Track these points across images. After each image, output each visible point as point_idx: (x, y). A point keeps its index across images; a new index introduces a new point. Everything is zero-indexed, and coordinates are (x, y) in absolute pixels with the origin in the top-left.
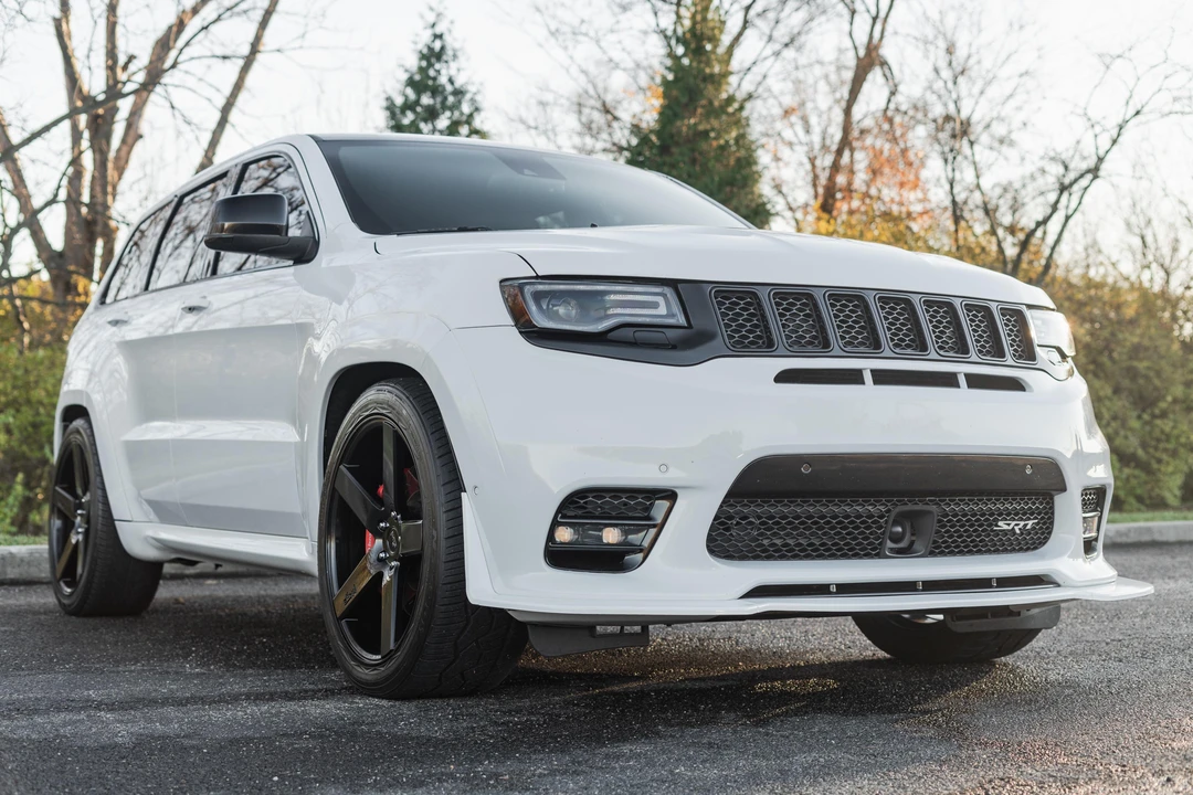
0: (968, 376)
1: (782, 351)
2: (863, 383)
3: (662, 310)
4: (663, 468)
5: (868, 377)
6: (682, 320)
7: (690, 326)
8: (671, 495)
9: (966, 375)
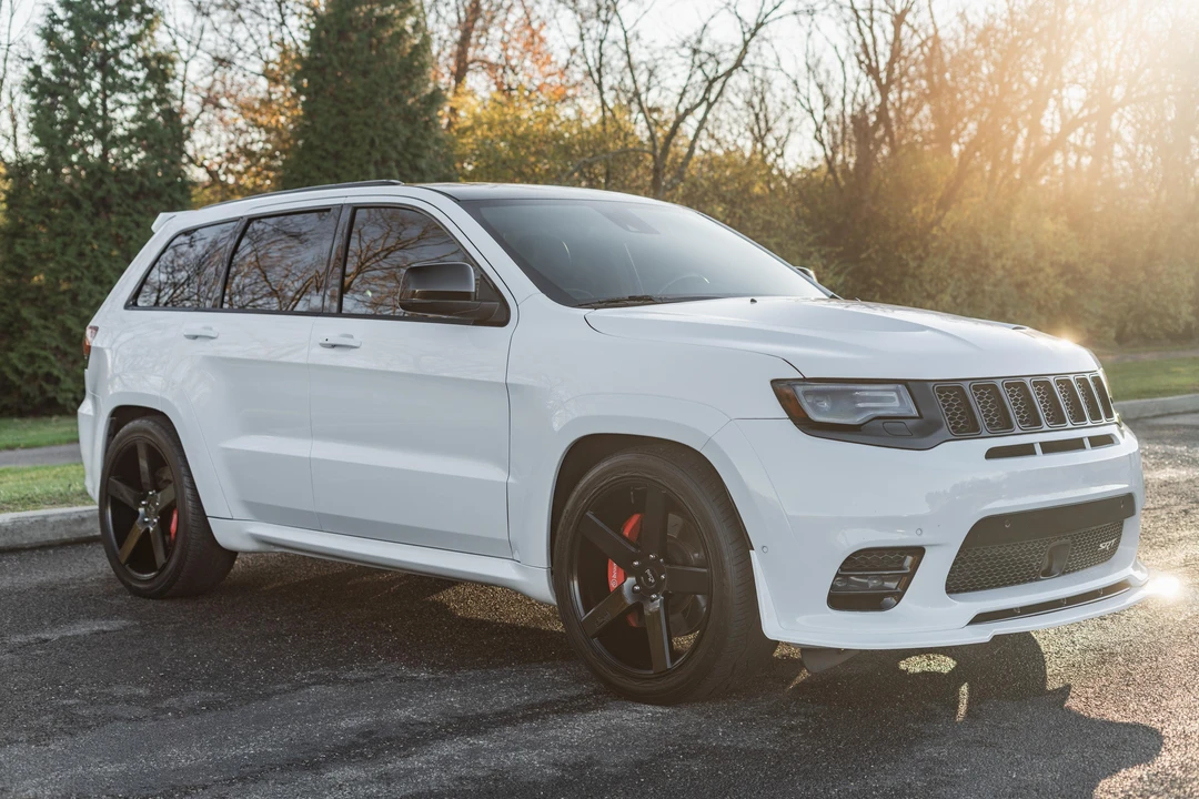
0: (1091, 439)
1: (985, 433)
2: (1035, 453)
3: (896, 403)
4: (919, 532)
5: (1038, 448)
6: (915, 413)
7: (921, 417)
8: (919, 552)
9: (1089, 438)
